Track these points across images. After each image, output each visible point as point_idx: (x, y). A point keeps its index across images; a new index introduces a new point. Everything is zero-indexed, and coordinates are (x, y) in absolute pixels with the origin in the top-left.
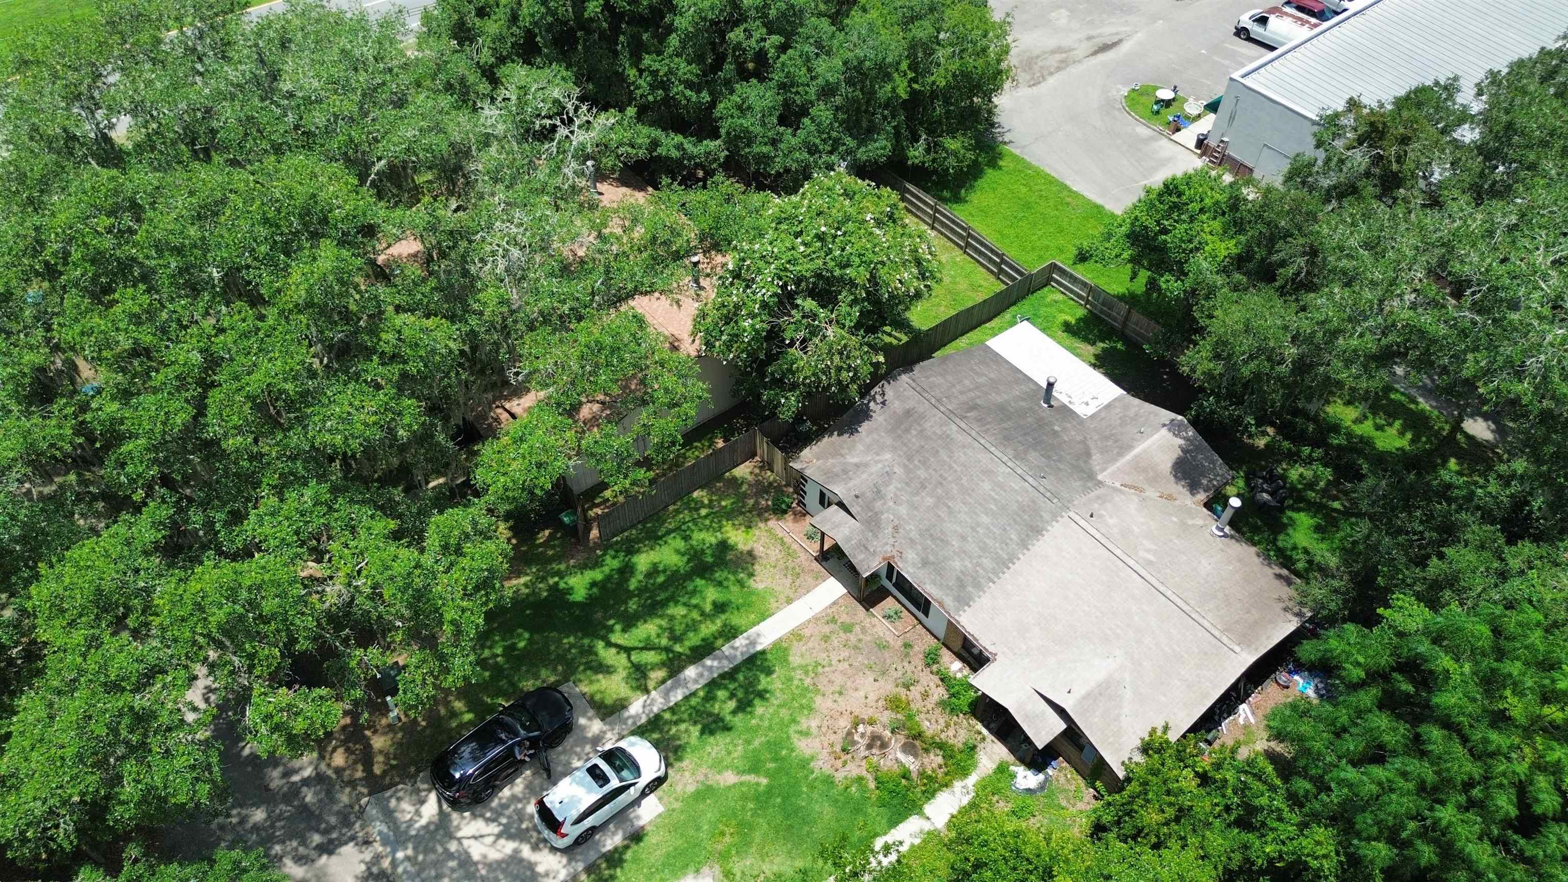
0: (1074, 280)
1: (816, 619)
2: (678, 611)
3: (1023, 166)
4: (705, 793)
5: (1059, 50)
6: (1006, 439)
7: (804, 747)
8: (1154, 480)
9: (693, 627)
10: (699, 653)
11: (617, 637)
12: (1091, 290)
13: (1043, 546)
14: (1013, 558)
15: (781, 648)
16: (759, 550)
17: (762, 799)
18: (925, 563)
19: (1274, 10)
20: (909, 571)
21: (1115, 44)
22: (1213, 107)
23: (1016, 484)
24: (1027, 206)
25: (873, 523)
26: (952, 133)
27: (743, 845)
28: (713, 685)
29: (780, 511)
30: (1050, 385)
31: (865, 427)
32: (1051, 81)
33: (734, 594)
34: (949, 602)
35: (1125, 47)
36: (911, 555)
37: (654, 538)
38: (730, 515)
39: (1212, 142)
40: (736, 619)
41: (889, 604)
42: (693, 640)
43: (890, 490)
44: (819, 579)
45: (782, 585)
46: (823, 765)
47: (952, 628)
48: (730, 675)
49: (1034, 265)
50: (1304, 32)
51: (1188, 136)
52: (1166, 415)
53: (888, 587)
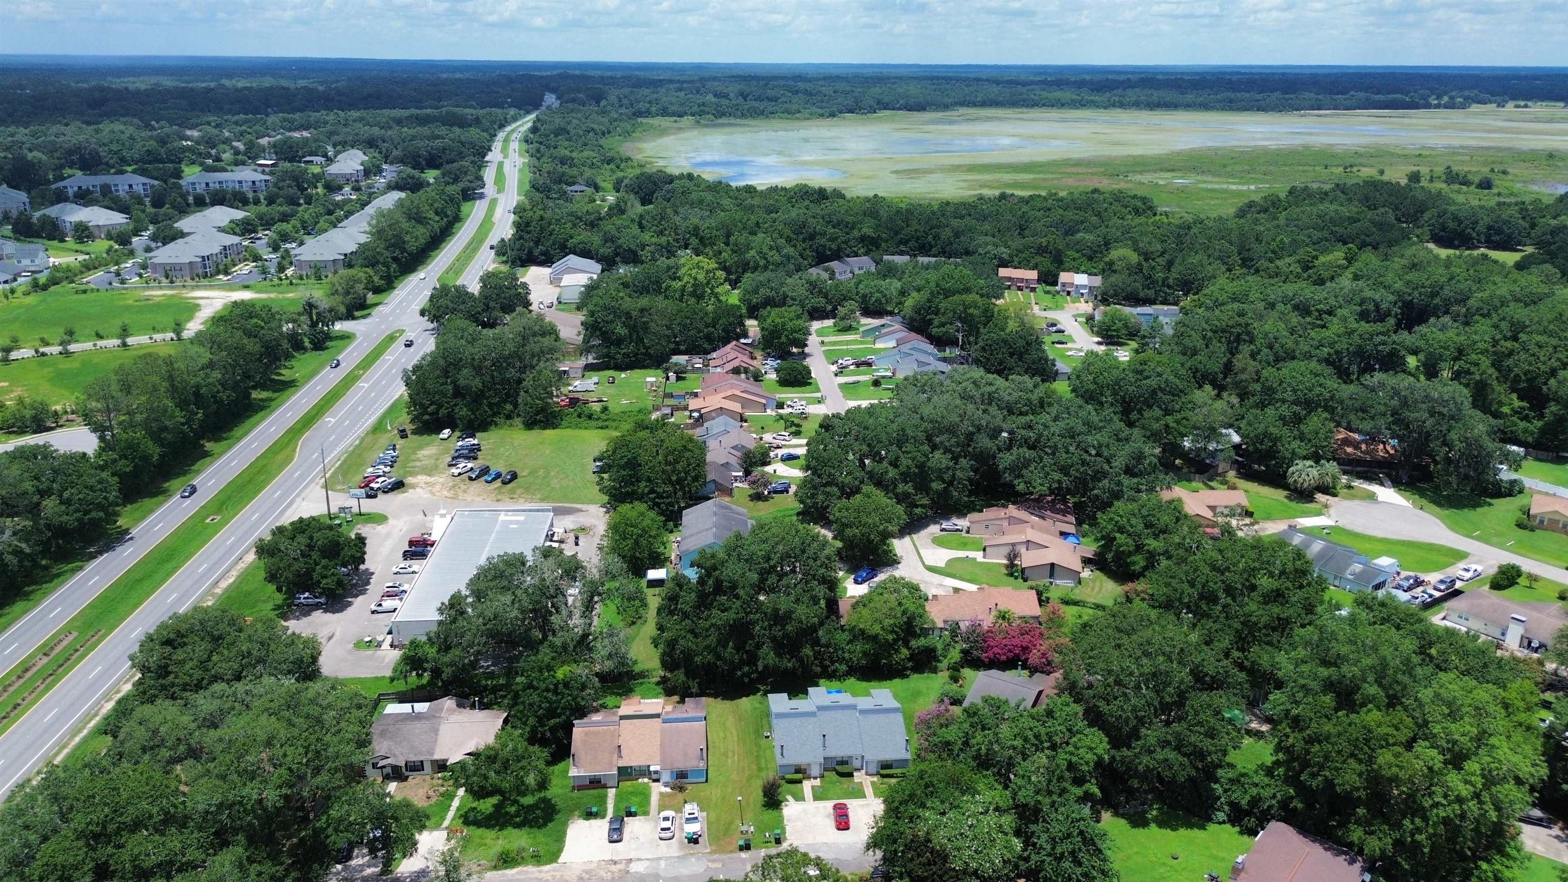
0: (389, 694)
3: (347, 679)
6: (413, 721)
8: (455, 711)
12: (397, 693)
13: (441, 732)
14: (436, 739)
18: (416, 752)
19: (379, 601)
20: (413, 758)
21: (332, 636)
22: (390, 633)
23: (424, 726)
25: (395, 755)
27: (423, 824)
30: (410, 711)
31: (374, 740)
34: (428, 756)
35: (337, 634)
36: (411, 754)
39: (396, 643)
41: (412, 775)
43: (393, 747)
44: (387, 786)
46: (426, 804)
47: (434, 762)
49: (375, 696)
50: (400, 602)
51: (386, 645)
52: (445, 700)
53: (407, 773)
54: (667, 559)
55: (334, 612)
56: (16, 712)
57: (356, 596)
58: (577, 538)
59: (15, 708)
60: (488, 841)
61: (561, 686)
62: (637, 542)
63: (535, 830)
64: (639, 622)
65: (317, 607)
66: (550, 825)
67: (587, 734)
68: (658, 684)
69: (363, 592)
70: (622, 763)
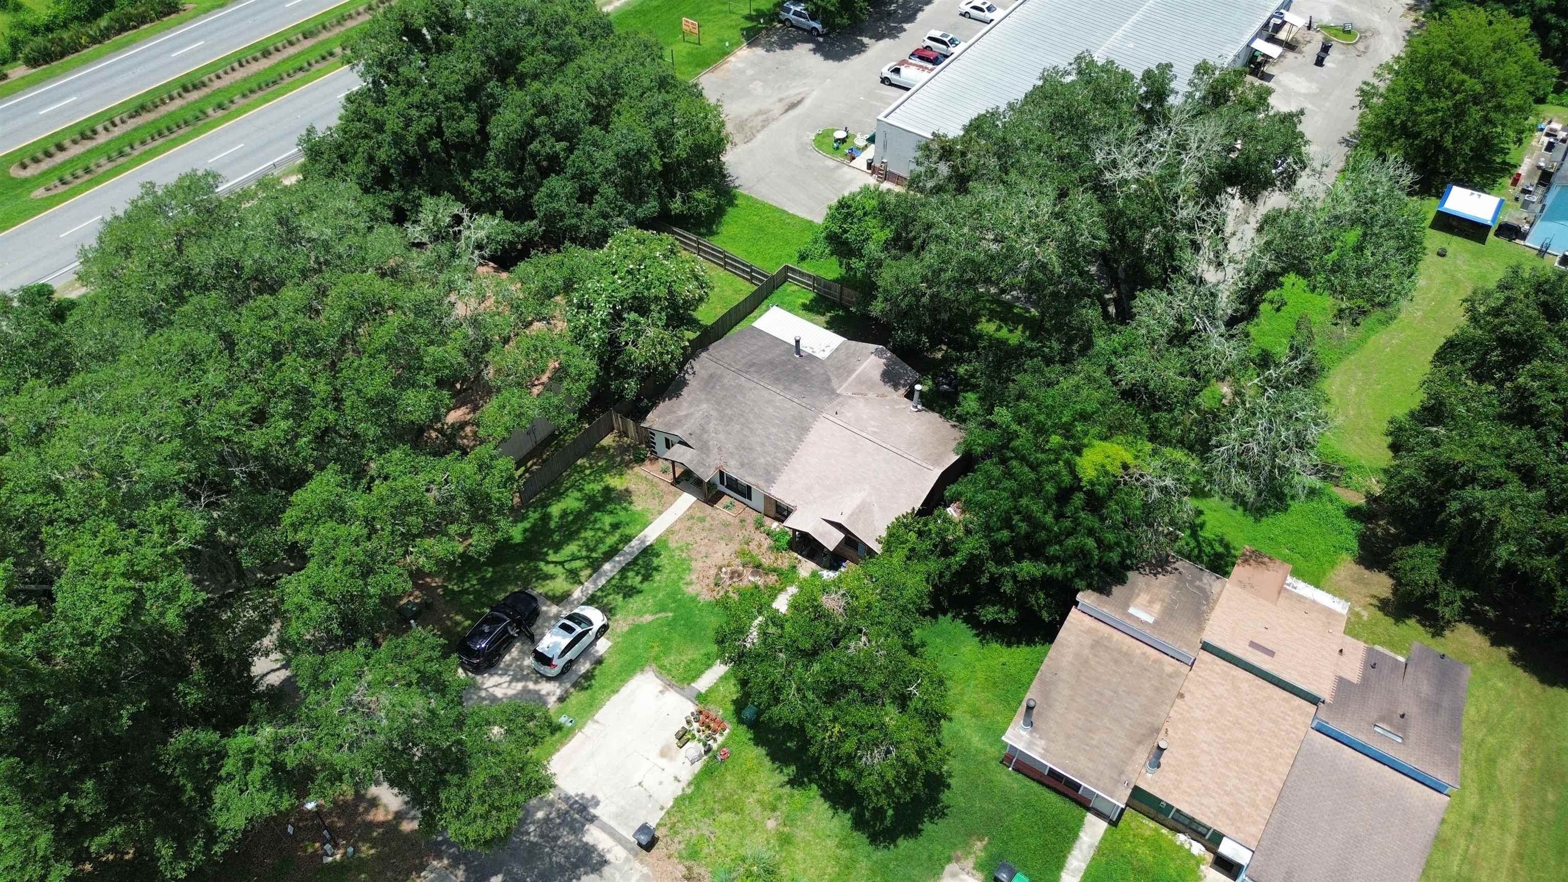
0: (802, 274)
1: (680, 520)
2: (589, 534)
3: (753, 202)
4: (635, 629)
5: (760, 112)
6: (777, 380)
7: (691, 590)
8: (872, 387)
9: (601, 541)
10: (609, 555)
11: (552, 557)
12: (815, 279)
13: (811, 437)
14: (795, 449)
15: (662, 540)
16: (632, 487)
17: (671, 625)
18: (742, 465)
19: (903, 62)
20: (733, 472)
21: (799, 102)
22: (872, 140)
23: (788, 405)
24: (761, 229)
25: (705, 448)
26: (698, 187)
27: (667, 651)
28: (623, 571)
29: (640, 460)
30: (798, 342)
31: (685, 392)
32: (760, 136)
33: (622, 516)
34: (762, 484)
35: (808, 103)
36: (733, 463)
37: (559, 495)
38: (606, 470)
39: (877, 164)
40: (628, 531)
41: (726, 500)
42: (603, 548)
43: (711, 427)
44: (676, 496)
45: (653, 504)
46: (705, 596)
47: (768, 499)
48: (634, 562)
49: (774, 270)
50: (926, 76)
51: (861, 162)
52: (872, 347)
53: (722, 488)
54: (1507, 168)
55: (827, 56)
56: (324, 64)
57: (879, 37)
58: (1326, 49)
59: (324, 58)
60: (751, 800)
61: (1078, 499)
62: (1459, 112)
63: (861, 838)
64: (1378, 313)
65: (809, 36)
66: (903, 844)
67: (1098, 644)
68: (1353, 513)
69: (893, 33)
70: (1152, 783)
